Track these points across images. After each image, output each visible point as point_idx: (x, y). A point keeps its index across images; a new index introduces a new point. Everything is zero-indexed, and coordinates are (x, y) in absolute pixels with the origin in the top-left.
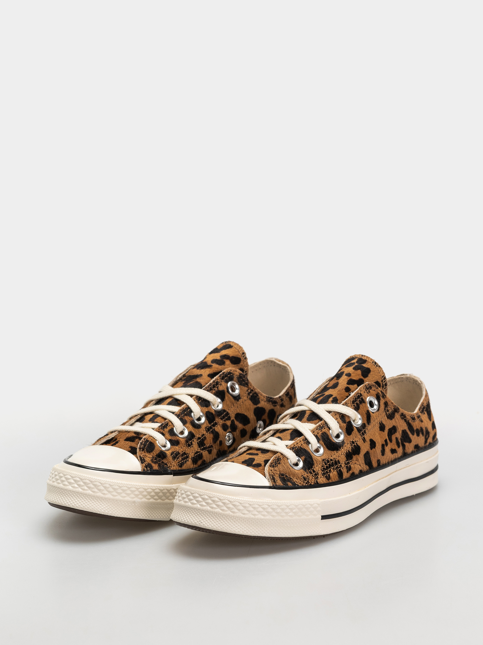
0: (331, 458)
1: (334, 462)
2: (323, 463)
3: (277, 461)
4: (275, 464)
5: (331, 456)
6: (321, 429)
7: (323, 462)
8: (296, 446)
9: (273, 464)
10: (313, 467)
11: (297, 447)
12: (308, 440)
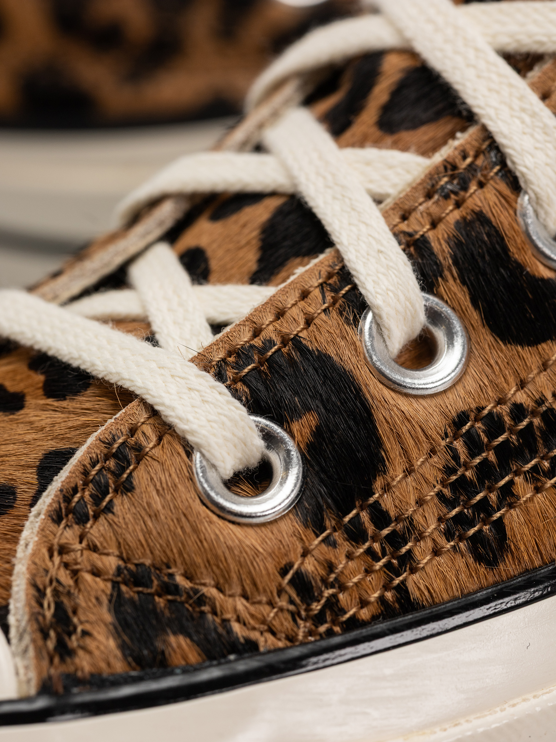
0: (521, 398)
1: (537, 421)
2: (459, 445)
3: (113, 473)
4: (91, 496)
5: (522, 385)
6: (456, 193)
7: (455, 437)
8: (270, 333)
9: (82, 498)
10: (378, 483)
11: (270, 343)
12: (355, 287)
